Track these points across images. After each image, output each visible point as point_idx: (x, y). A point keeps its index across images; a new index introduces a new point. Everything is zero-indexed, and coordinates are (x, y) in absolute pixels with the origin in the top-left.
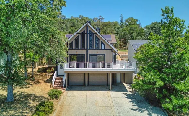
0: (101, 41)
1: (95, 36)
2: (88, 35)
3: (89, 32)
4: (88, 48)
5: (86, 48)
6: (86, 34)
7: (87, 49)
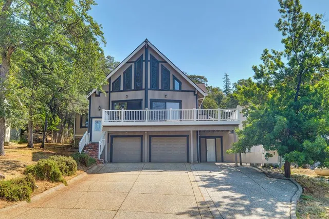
0: (173, 76)
1: (162, 65)
2: (149, 63)
3: (149, 59)
4: (149, 87)
5: (144, 87)
6: (144, 63)
7: (146, 90)
